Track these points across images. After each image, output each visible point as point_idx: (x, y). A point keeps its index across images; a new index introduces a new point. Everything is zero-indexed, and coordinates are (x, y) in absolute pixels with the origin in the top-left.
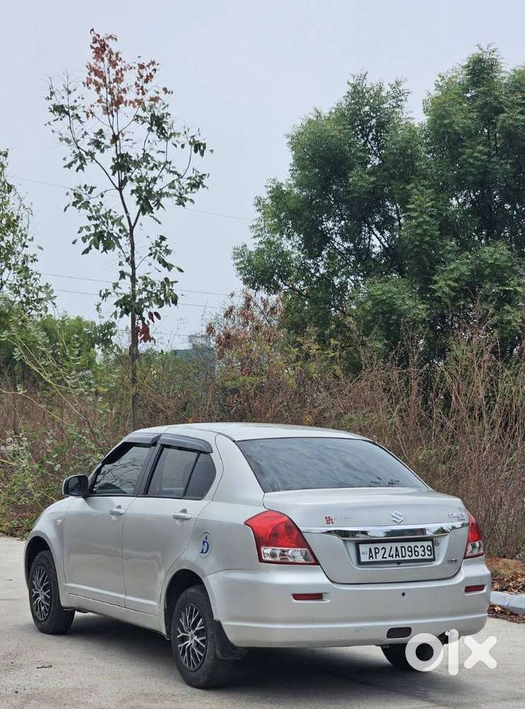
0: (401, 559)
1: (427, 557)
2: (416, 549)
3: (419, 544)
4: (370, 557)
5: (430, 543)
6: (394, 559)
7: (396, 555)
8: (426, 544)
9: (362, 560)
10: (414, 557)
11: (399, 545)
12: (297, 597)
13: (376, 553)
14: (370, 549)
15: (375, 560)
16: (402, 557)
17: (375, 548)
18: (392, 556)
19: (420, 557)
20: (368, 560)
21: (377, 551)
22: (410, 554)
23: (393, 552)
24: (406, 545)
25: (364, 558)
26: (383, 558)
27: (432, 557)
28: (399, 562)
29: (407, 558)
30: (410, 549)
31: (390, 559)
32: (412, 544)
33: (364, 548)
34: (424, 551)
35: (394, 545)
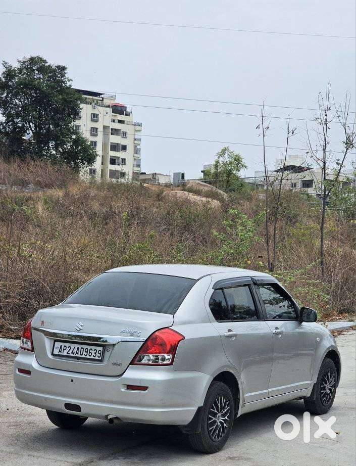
0: (79, 356)
1: (96, 358)
2: (91, 351)
3: (94, 348)
4: (59, 351)
5: (101, 349)
6: (75, 355)
7: (76, 353)
8: (98, 348)
10: (88, 357)
11: (80, 346)
13: (64, 349)
14: (61, 346)
15: (62, 354)
16: (80, 355)
17: (64, 346)
18: (74, 353)
19: (92, 357)
20: (58, 353)
22: (86, 354)
23: (75, 351)
24: (85, 347)
25: (56, 352)
26: (68, 353)
27: (100, 358)
28: (77, 358)
29: (83, 356)
30: (86, 350)
31: (72, 355)
32: (89, 347)
33: (58, 345)
34: (95, 353)
35: (77, 346)
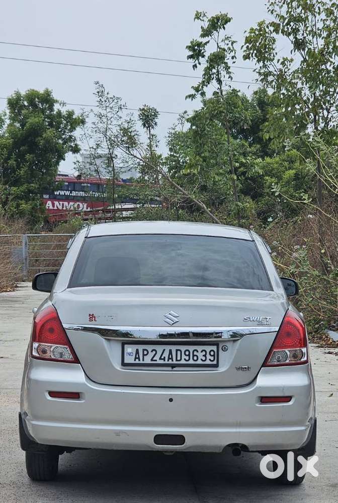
0: (175, 362)
1: (208, 362)
2: (195, 353)
3: (200, 348)
4: (136, 358)
5: (214, 348)
6: (166, 362)
7: (169, 359)
8: (208, 348)
9: (126, 361)
10: (191, 362)
11: (174, 348)
12: (53, 394)
13: (144, 355)
14: (137, 350)
15: (141, 362)
16: (177, 360)
17: (144, 350)
18: (164, 359)
19: (199, 362)
20: (133, 362)
21: (145, 352)
22: (187, 358)
23: (166, 355)
24: (183, 348)
25: (129, 359)
26: (152, 360)
27: (215, 362)
28: (173, 366)
29: (183, 362)
30: (187, 353)
31: (162, 362)
32: (191, 348)
33: (129, 349)
34: (205, 356)
35: (168, 348)
